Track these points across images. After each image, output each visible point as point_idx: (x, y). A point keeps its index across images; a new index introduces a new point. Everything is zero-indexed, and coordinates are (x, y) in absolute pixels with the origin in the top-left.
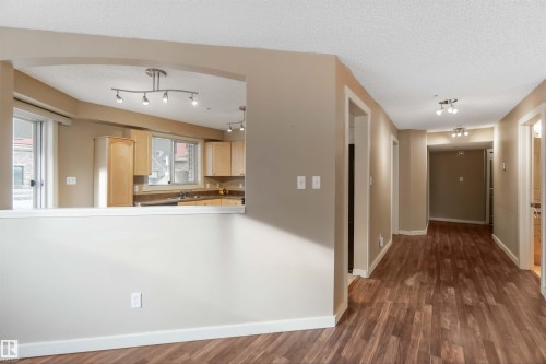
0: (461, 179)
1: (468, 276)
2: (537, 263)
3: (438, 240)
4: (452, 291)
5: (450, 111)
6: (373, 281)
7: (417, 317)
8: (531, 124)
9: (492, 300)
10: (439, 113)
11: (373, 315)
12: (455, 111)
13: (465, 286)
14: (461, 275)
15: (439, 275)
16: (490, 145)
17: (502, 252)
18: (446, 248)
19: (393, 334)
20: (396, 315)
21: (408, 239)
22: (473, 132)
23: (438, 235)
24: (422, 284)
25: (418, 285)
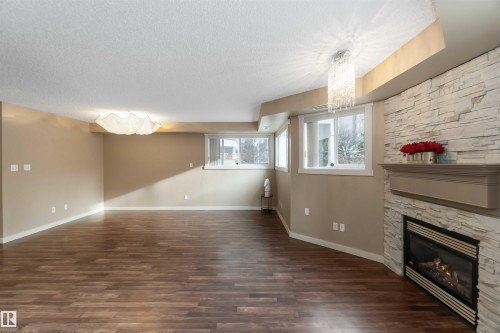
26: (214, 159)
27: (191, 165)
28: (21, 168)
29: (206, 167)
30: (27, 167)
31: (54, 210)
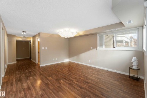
0: (24, 48)
1: (29, 67)
2: (39, 62)
3: (20, 63)
4: (27, 71)
5: (25, 33)
6: (6, 76)
7: (22, 77)
8: (38, 39)
9: (34, 69)
10: (22, 33)
11: (11, 82)
12: (26, 34)
13: (29, 69)
14: (28, 68)
15: (23, 69)
16: (30, 41)
17: (33, 62)
18: (23, 64)
19: (18, 81)
20: (17, 79)
21: (12, 65)
22: (27, 38)
23: (19, 62)
24: (20, 72)
25: (19, 73)
26: (101, 45)
27: (92, 48)
28: (45, 48)
29: (97, 49)
30: (46, 48)
31: (53, 60)
